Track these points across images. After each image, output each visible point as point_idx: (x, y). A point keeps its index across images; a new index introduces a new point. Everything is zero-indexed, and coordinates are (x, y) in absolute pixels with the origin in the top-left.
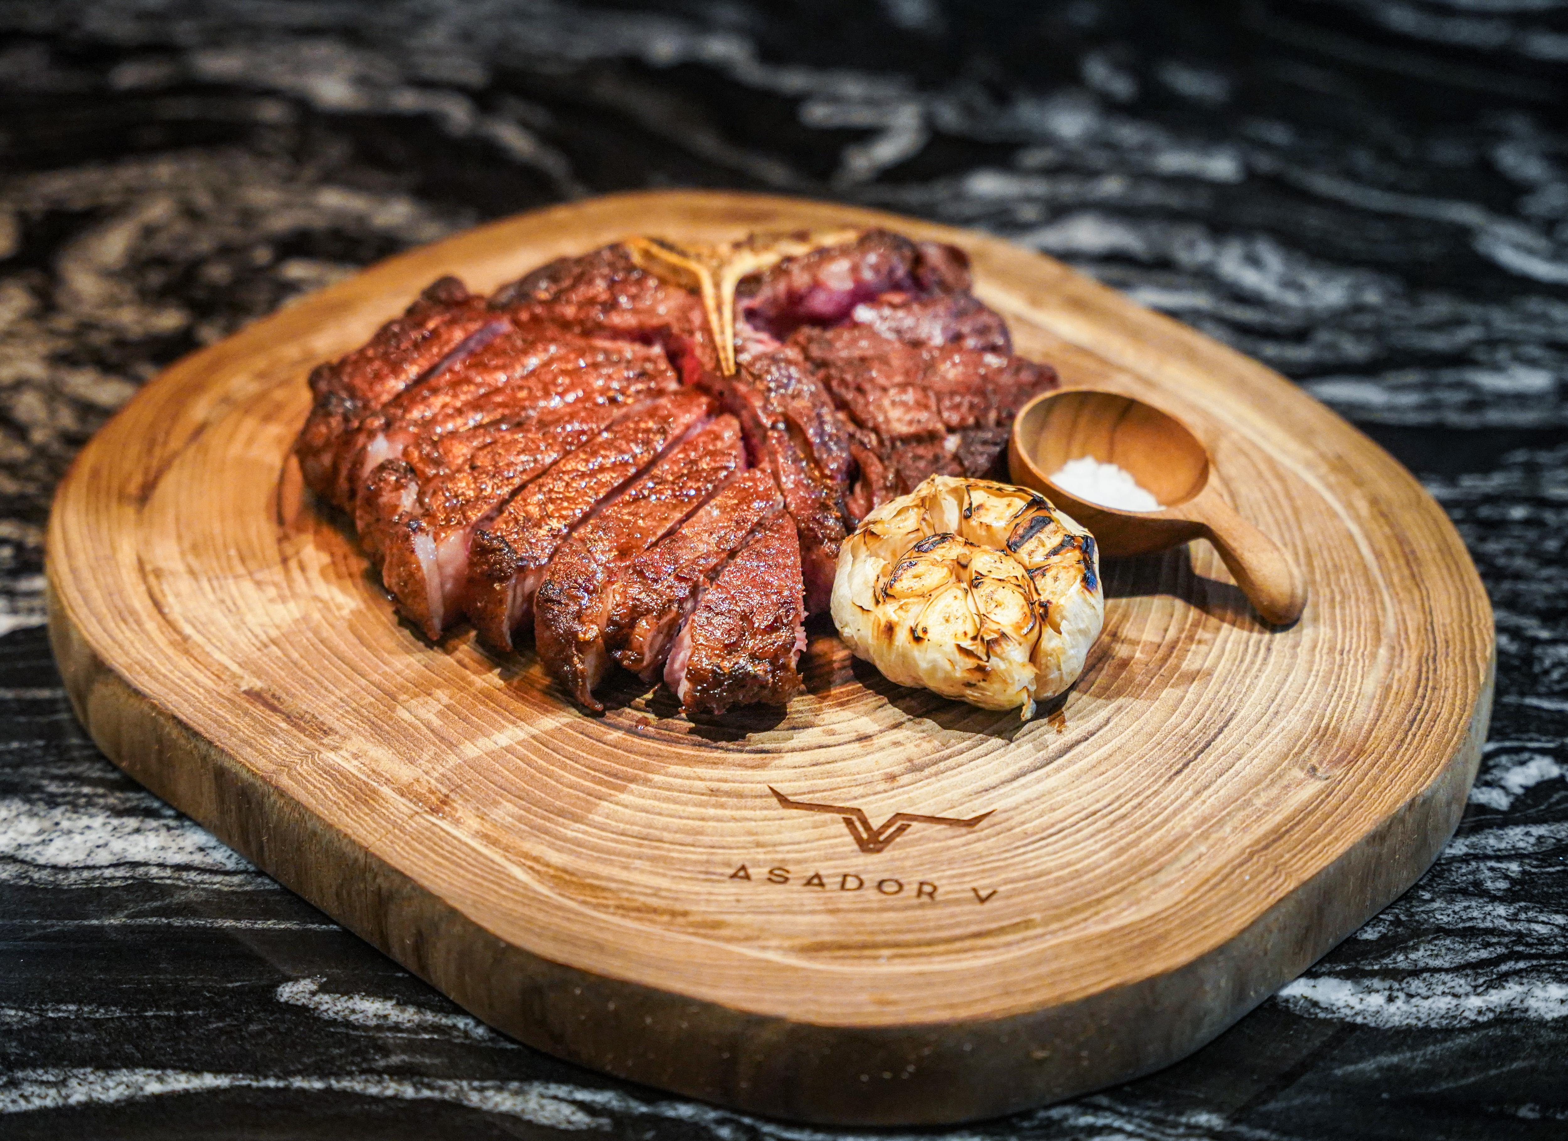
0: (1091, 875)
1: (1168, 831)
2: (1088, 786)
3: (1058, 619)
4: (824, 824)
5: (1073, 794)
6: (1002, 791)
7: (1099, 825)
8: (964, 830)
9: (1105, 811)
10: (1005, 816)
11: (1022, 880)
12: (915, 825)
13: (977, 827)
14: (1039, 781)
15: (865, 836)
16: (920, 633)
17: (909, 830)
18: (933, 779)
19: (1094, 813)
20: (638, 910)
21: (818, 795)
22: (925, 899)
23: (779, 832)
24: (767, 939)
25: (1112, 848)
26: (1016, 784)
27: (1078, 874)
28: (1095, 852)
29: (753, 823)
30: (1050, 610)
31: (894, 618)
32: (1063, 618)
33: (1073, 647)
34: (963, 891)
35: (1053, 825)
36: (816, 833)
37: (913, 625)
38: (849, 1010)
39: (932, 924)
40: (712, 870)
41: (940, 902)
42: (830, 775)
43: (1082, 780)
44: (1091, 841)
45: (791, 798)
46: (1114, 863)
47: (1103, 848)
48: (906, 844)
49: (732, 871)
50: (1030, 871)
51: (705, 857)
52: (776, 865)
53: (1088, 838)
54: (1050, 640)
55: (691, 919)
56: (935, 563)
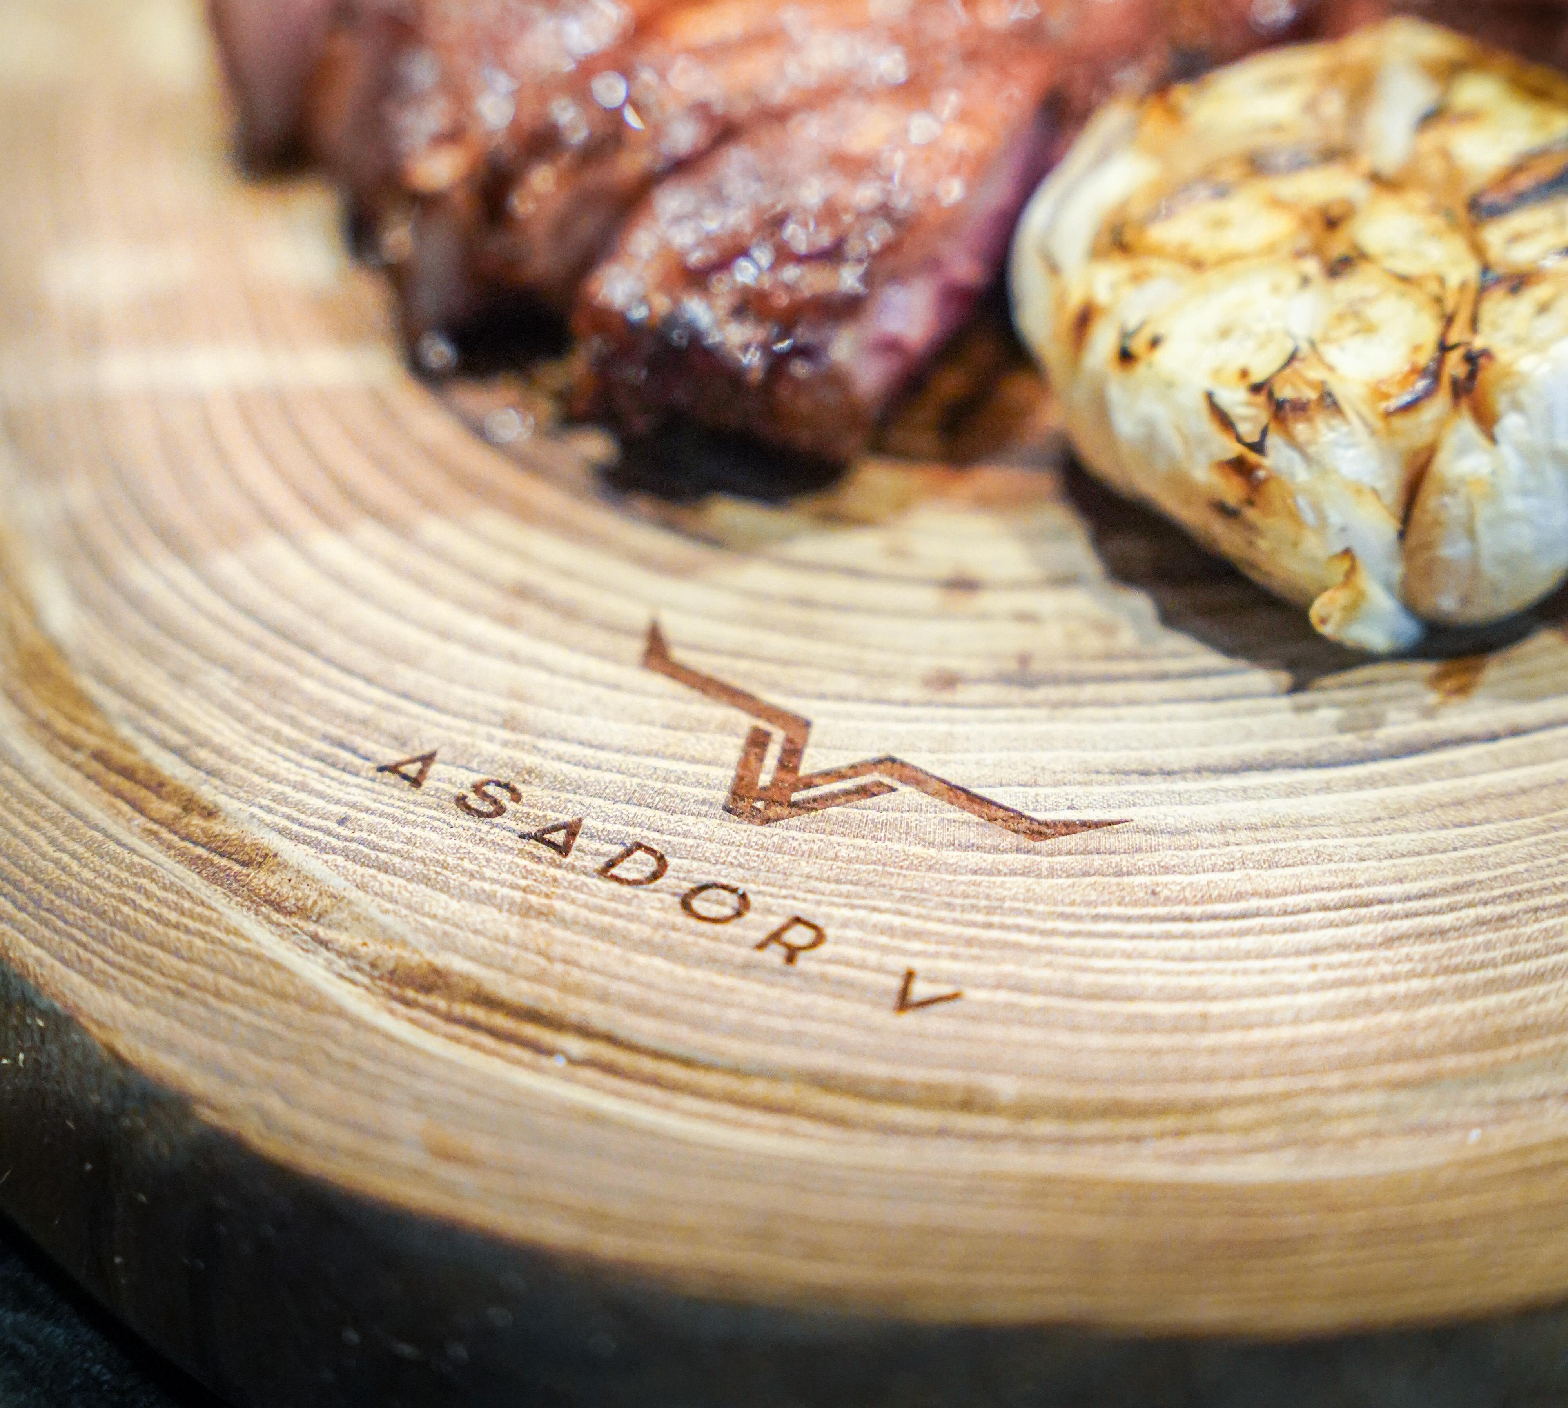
0: (1234, 1037)
1: (1522, 1004)
2: (1404, 841)
3: (1501, 402)
4: (698, 726)
5: (1353, 845)
6: (1180, 786)
7: (1355, 932)
8: (1010, 839)
9: (1397, 907)
10: (1140, 839)
11: (1047, 992)
12: (907, 793)
13: (1044, 845)
14: (1292, 792)
15: (765, 779)
16: (1138, 345)
17: (883, 800)
18: (1043, 712)
19: (1367, 904)
20: (127, 773)
21: (743, 665)
22: (775, 955)
23: (580, 711)
24: (338, 926)
25: (1344, 994)
26: (1230, 782)
27: (1204, 1023)
28: (1292, 989)
29: (542, 677)
30: (1487, 375)
31: (1102, 296)
32: (1517, 407)
33: (1525, 492)
34: (880, 969)
35: (1239, 896)
36: (659, 737)
37: (1132, 323)
38: (345, 1138)
39: (733, 1015)
40: (358, 741)
41: (804, 976)
42: (809, 632)
43: (1404, 822)
44: (1306, 961)
45: (679, 655)
46: (1319, 1029)
47: (1312, 988)
48: (845, 827)
49: (393, 756)
50: (1084, 980)
51: (368, 710)
52: (505, 776)
53: (1299, 953)
54: (1463, 451)
55: (216, 827)
56: (1276, 203)
